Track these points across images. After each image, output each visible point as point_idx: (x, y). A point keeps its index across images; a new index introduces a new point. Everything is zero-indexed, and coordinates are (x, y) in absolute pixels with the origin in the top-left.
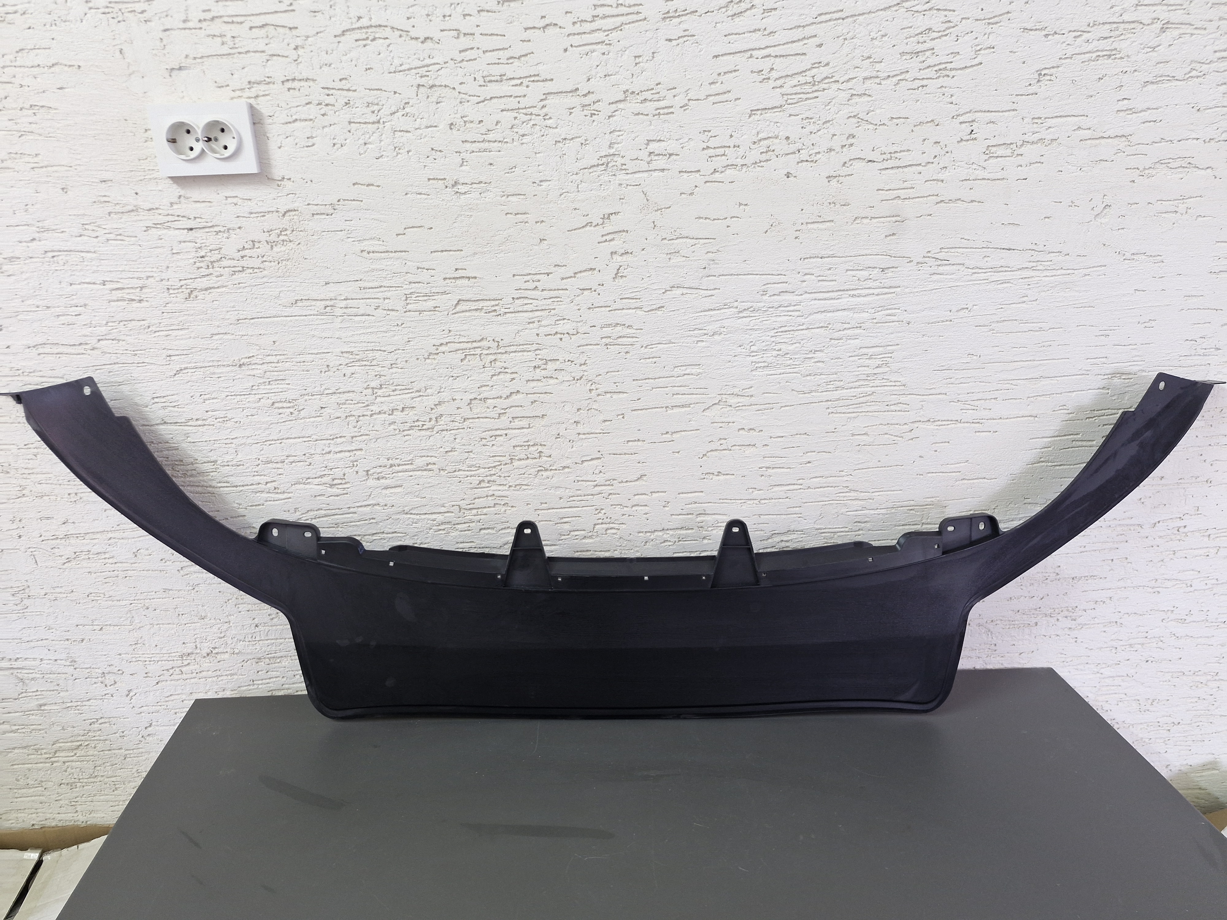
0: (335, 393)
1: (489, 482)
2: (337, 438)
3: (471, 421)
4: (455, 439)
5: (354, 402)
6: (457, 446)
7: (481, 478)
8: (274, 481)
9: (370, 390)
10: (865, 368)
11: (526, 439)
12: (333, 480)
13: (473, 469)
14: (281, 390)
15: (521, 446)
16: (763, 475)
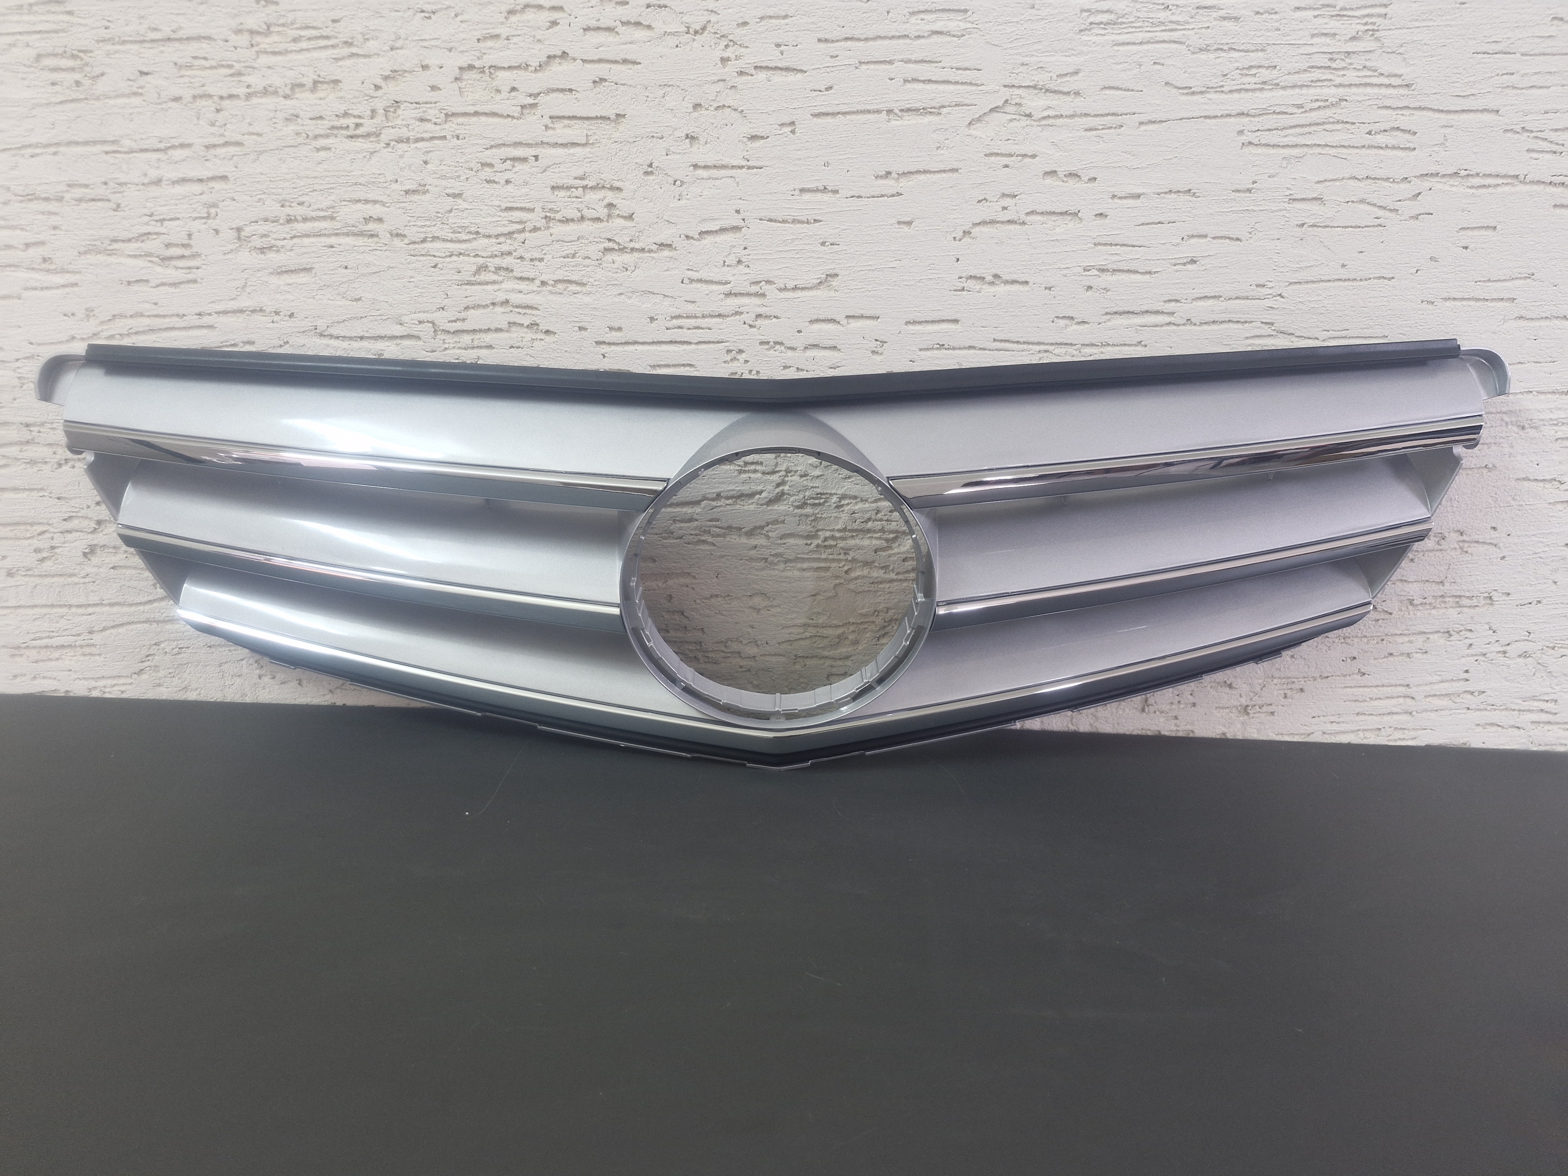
0: (169, 39)
2: (173, 147)
3: (460, 120)
4: (426, 162)
6: (429, 180)
7: (480, 261)
8: (42, 243)
10: (1328, 40)
11: (580, 172)
12: (168, 246)
13: (463, 236)
14: (53, 27)
15: (569, 188)
16: (1090, 288)
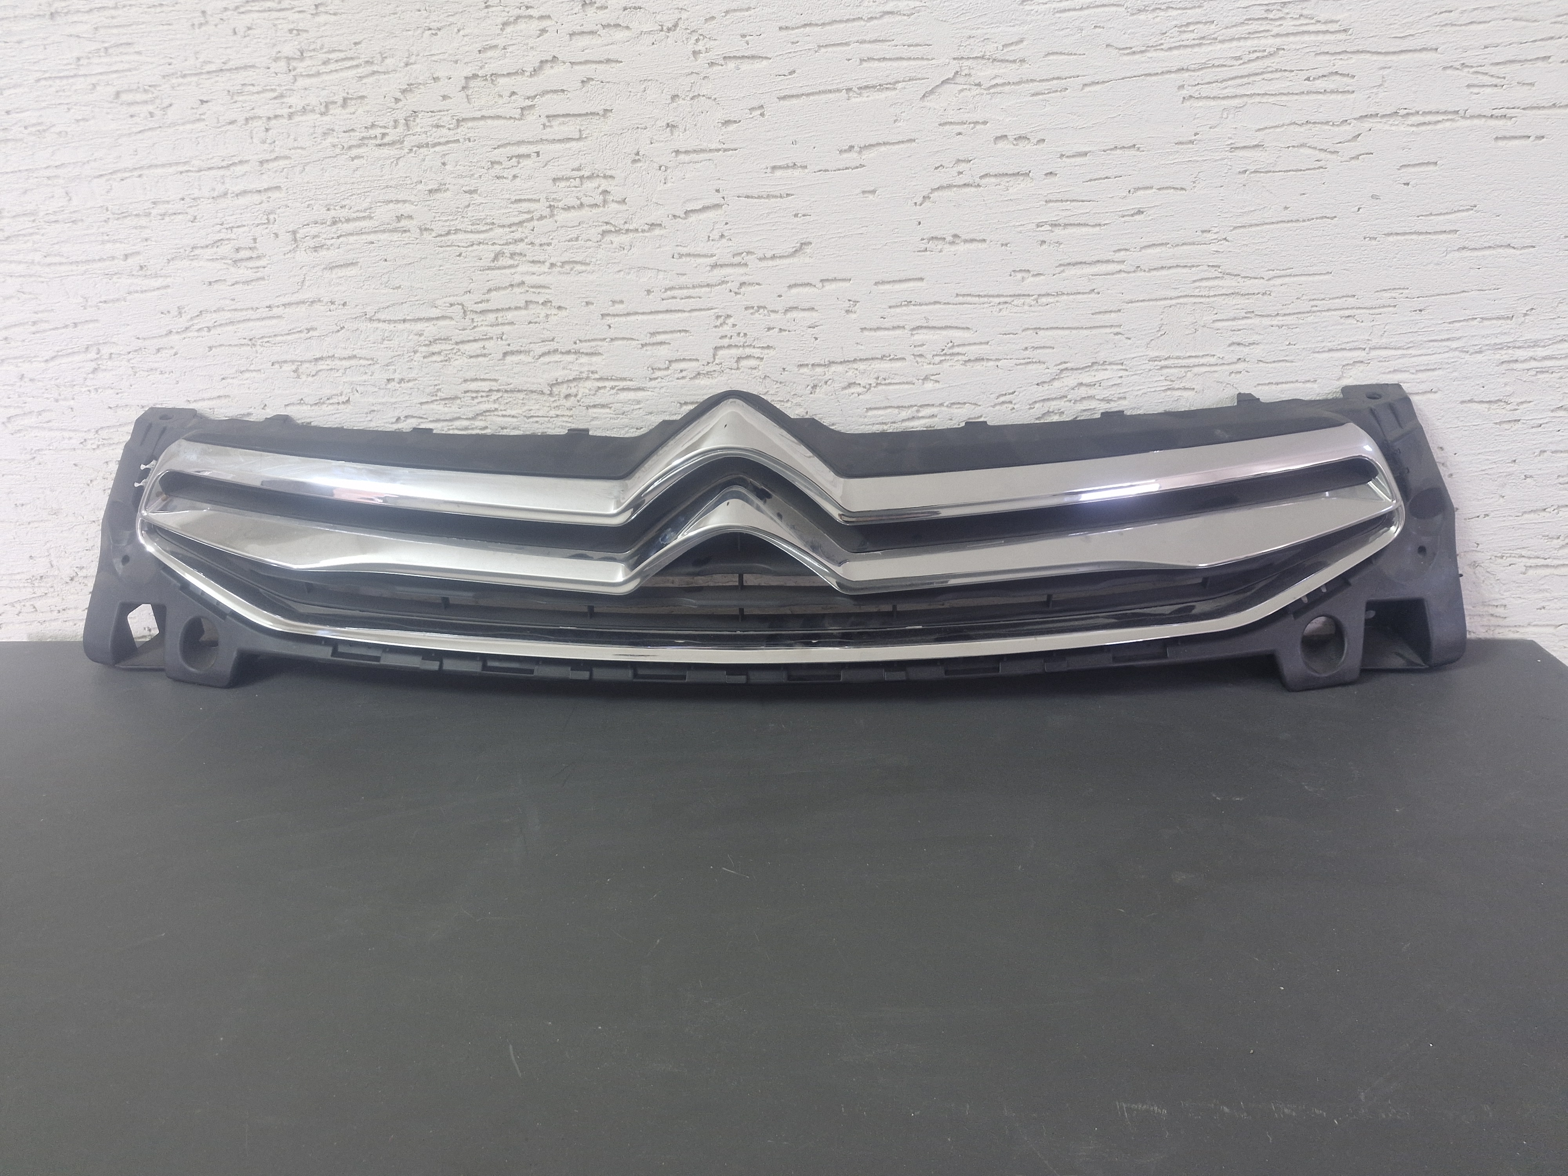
1: (512, 255)
5: (255, 89)
9: (283, 64)
